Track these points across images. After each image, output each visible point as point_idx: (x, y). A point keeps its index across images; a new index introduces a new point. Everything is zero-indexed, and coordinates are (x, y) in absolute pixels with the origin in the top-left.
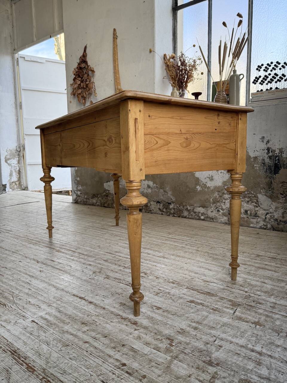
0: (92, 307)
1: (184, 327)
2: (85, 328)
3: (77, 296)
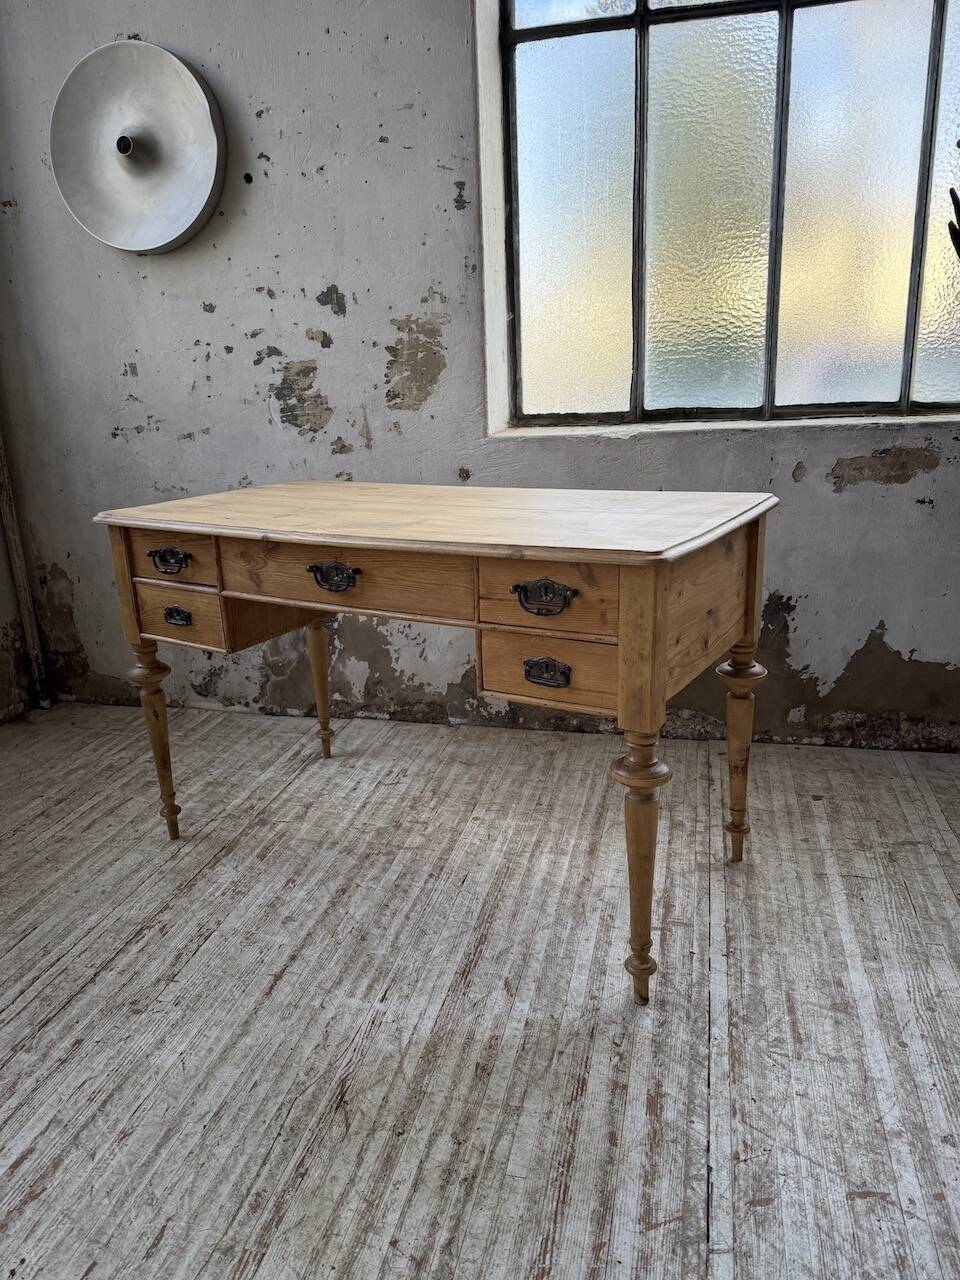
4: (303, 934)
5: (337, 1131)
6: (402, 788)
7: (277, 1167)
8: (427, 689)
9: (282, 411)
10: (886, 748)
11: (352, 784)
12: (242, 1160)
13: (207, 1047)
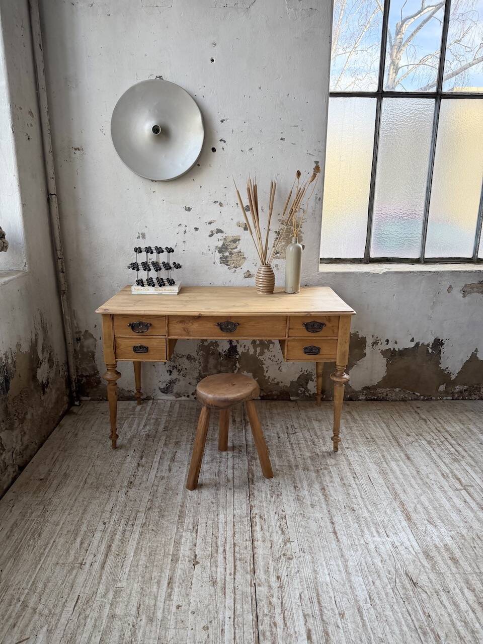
0: (335, 519)
1: (300, 471)
2: (355, 507)
3: (337, 538)
4: (325, 511)
5: (424, 596)
6: (300, 435)
7: (416, 614)
8: (281, 385)
9: (221, 258)
10: (475, 399)
11: (276, 435)
12: (400, 615)
13: (337, 570)
